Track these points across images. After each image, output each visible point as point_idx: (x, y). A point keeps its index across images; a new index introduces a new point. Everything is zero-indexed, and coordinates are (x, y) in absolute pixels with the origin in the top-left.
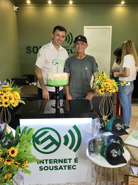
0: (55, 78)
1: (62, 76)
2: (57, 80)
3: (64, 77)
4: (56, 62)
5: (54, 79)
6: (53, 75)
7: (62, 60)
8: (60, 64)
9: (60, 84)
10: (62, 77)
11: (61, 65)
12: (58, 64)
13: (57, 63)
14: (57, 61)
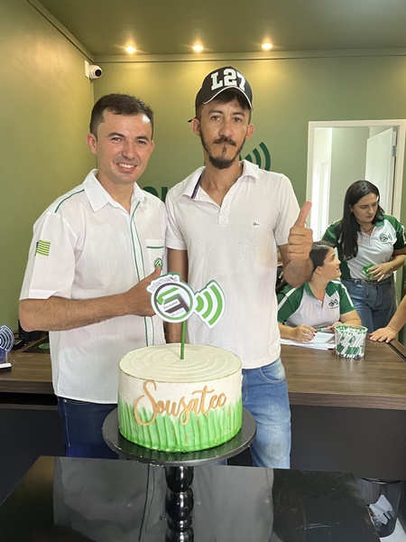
0: (158, 406)
1: (204, 392)
2: (173, 419)
3: (218, 400)
4: (178, 297)
5: (156, 411)
6: (150, 386)
7: (213, 288)
8: (199, 309)
9: (190, 444)
10: (208, 397)
11: (205, 316)
12: (187, 310)
13: (183, 304)
14: (181, 291)
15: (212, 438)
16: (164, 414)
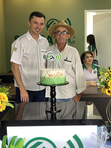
1: (59, 73)
2: (53, 78)
4: (52, 56)
5: (49, 77)
7: (59, 54)
8: (56, 58)
11: (58, 60)
12: (54, 59)
13: (53, 57)
15: (60, 82)
16: (51, 77)
